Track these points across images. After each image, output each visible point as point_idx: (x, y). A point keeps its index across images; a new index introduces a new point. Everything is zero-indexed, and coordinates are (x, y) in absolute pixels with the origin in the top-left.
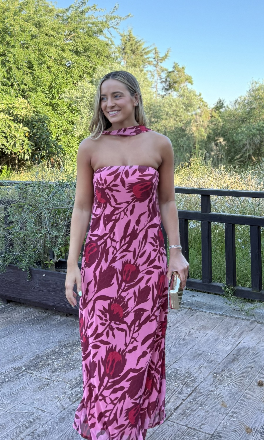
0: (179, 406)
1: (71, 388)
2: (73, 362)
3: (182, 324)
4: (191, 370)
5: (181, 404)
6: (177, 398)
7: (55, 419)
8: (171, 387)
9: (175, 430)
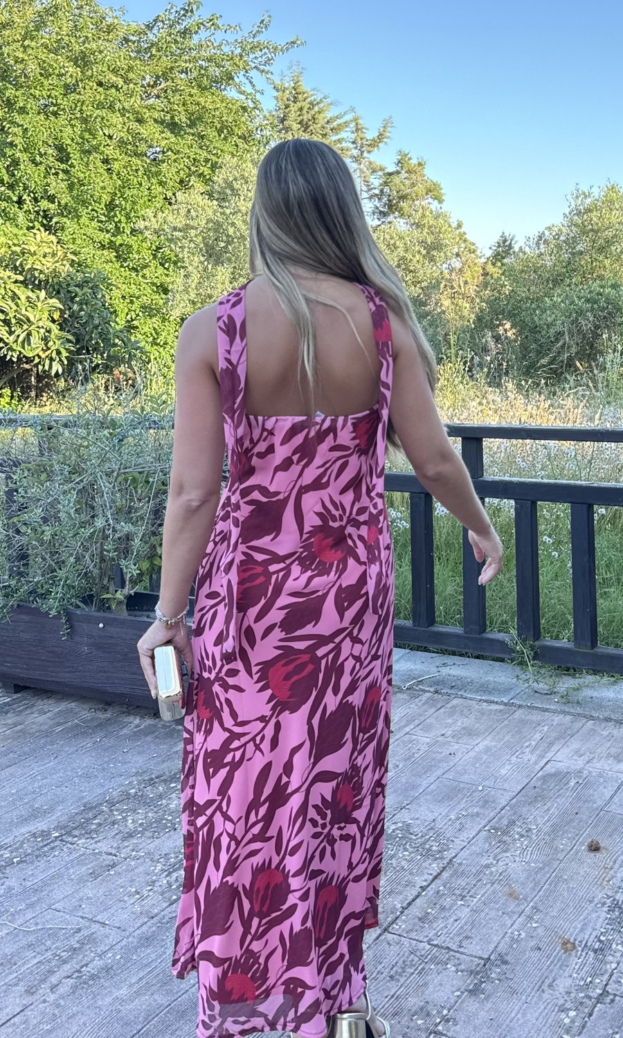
0: (413, 900)
1: (166, 873)
2: (169, 815)
3: (420, 727)
4: (439, 824)
5: (417, 897)
6: (409, 884)
7: (130, 939)
8: (394, 861)
9: (405, 952)
